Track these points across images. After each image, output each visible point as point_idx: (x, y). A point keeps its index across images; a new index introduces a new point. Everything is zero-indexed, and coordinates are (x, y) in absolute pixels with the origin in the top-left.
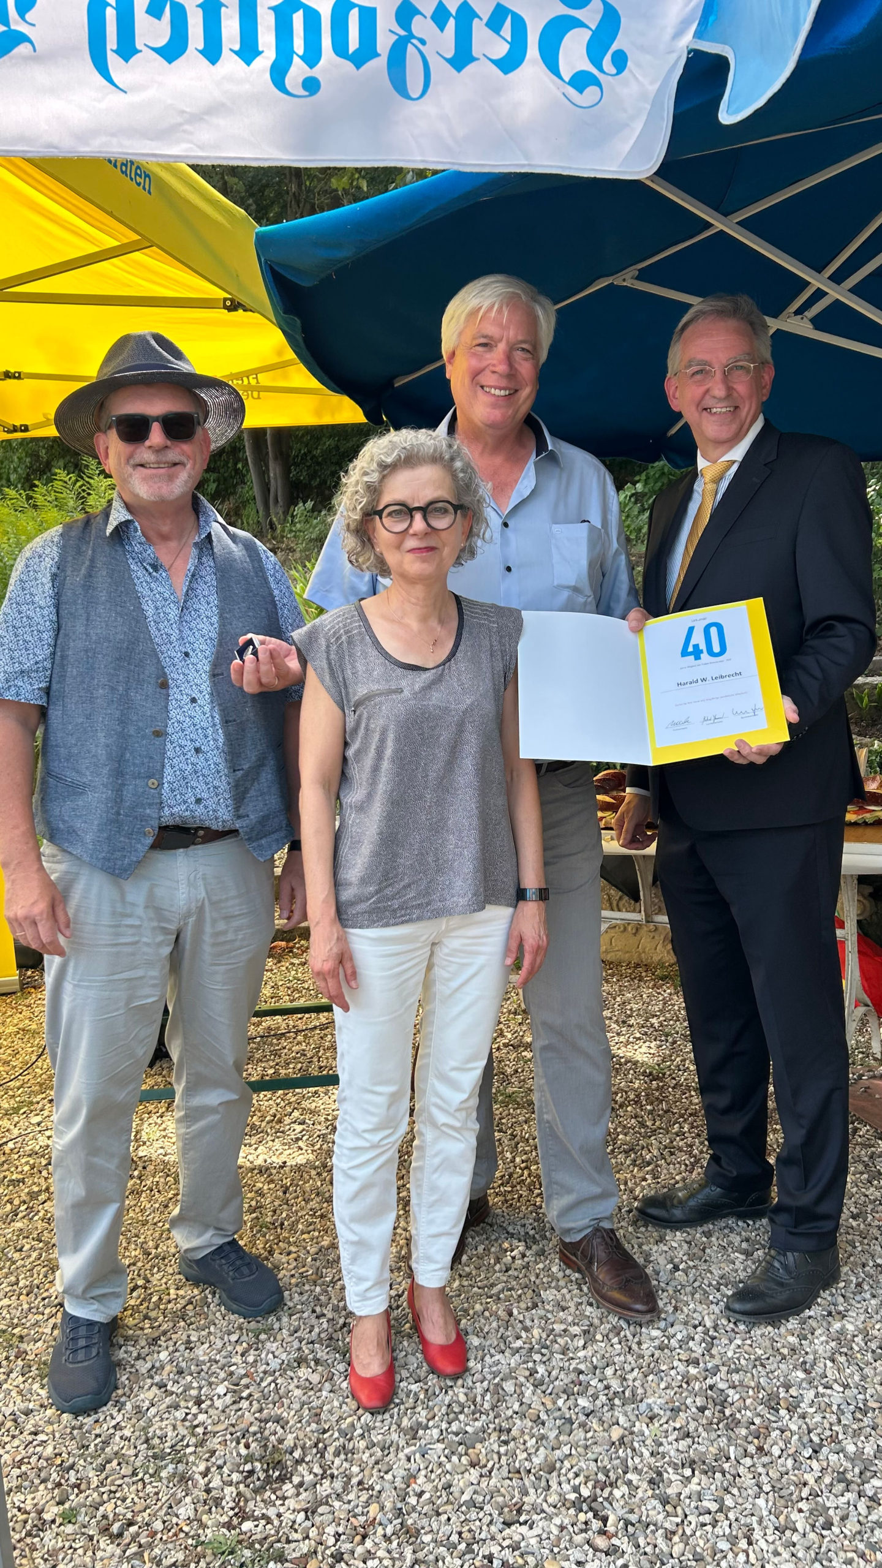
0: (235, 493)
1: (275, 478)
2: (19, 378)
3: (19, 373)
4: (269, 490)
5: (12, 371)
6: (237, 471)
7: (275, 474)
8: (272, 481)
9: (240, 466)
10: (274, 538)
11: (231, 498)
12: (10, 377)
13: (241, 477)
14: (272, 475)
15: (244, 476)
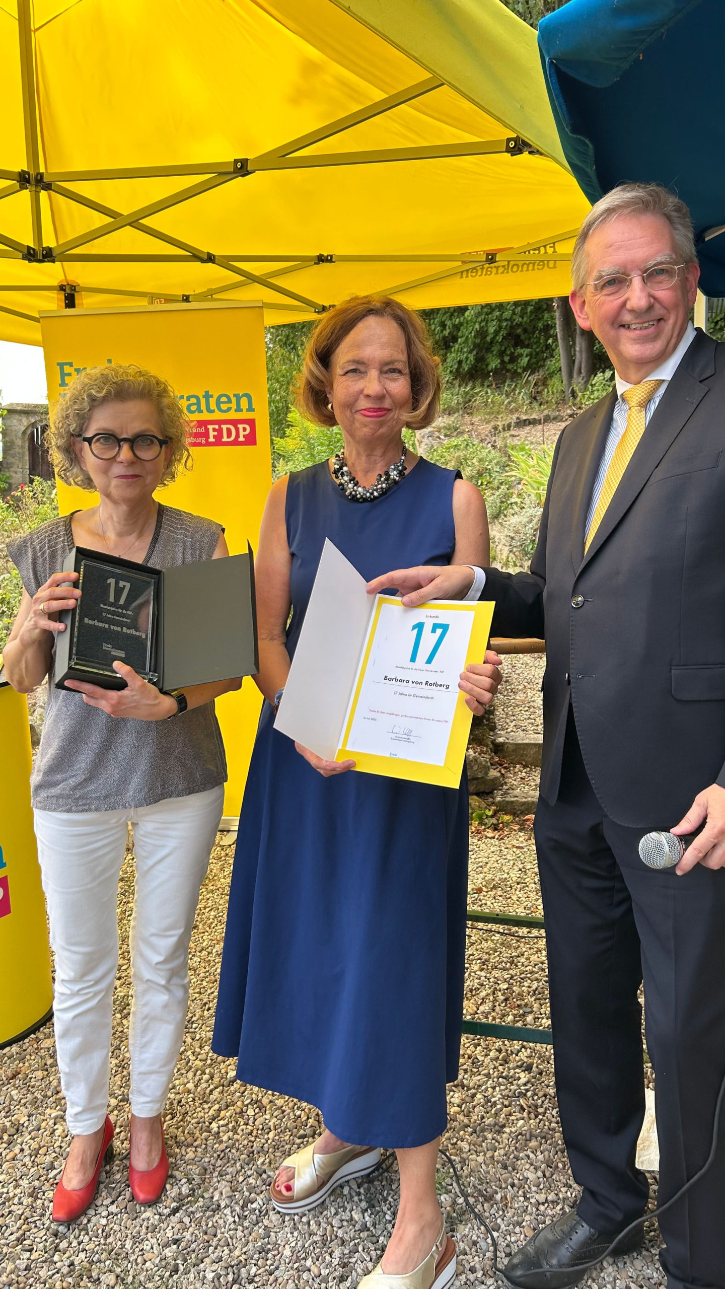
0: (544, 366)
1: (581, 351)
2: (331, 261)
3: (331, 256)
4: (574, 361)
5: (325, 254)
6: (548, 347)
7: (581, 348)
8: (578, 354)
9: (550, 341)
10: (574, 405)
11: (541, 370)
12: (323, 261)
13: (550, 350)
14: (577, 349)
15: (553, 350)
